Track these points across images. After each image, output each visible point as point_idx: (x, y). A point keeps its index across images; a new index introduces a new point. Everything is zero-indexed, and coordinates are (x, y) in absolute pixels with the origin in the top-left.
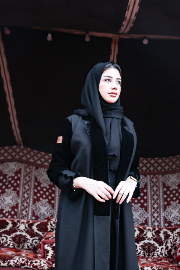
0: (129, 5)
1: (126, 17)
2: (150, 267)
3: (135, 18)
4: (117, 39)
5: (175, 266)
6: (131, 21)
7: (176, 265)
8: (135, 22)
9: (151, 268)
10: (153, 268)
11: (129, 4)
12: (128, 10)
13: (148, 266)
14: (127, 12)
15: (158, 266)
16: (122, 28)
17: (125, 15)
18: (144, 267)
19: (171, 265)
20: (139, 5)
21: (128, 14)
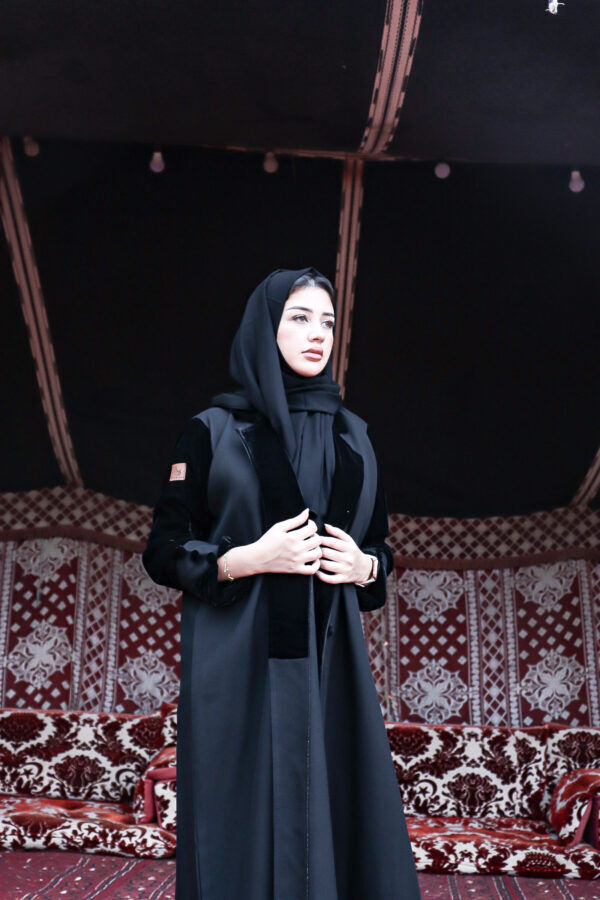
0: (377, 91)
1: (372, 120)
2: (473, 843)
3: (397, 120)
4: (360, 162)
5: (551, 842)
6: (387, 129)
7: (554, 837)
8: (398, 131)
9: (476, 846)
10: (483, 846)
11: (376, 86)
12: (375, 102)
13: (465, 842)
14: (372, 106)
15: (496, 840)
16: (363, 144)
17: (368, 113)
18: (454, 844)
19: (537, 838)
20: (403, 89)
21: (376, 112)
